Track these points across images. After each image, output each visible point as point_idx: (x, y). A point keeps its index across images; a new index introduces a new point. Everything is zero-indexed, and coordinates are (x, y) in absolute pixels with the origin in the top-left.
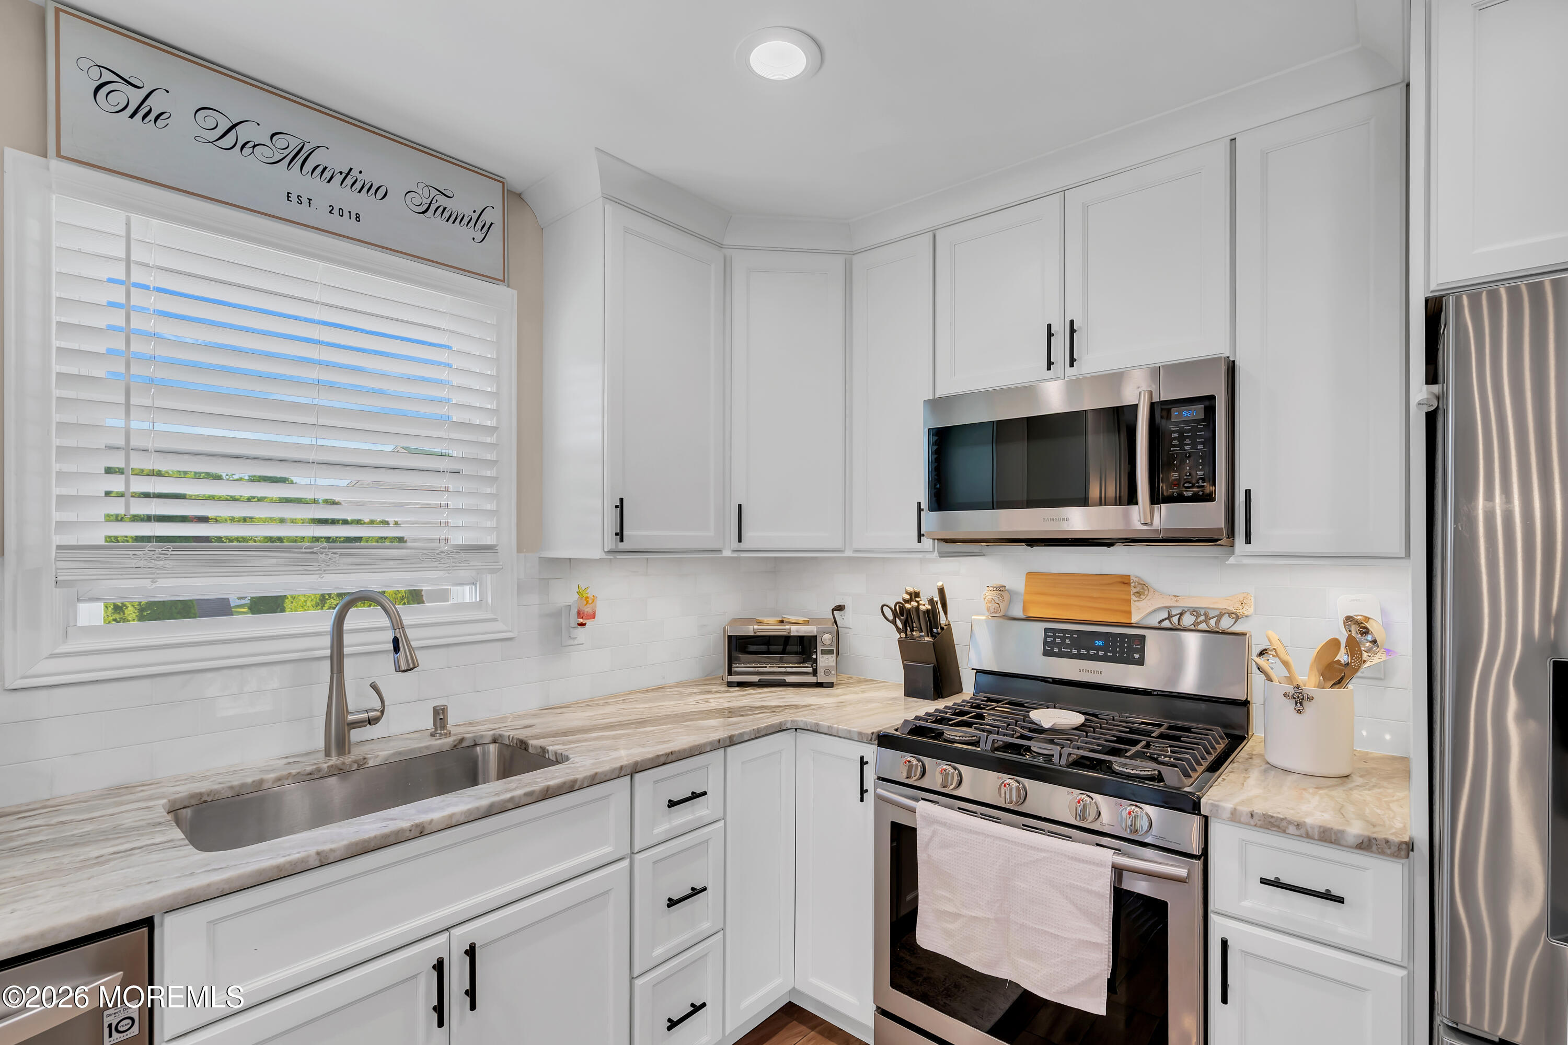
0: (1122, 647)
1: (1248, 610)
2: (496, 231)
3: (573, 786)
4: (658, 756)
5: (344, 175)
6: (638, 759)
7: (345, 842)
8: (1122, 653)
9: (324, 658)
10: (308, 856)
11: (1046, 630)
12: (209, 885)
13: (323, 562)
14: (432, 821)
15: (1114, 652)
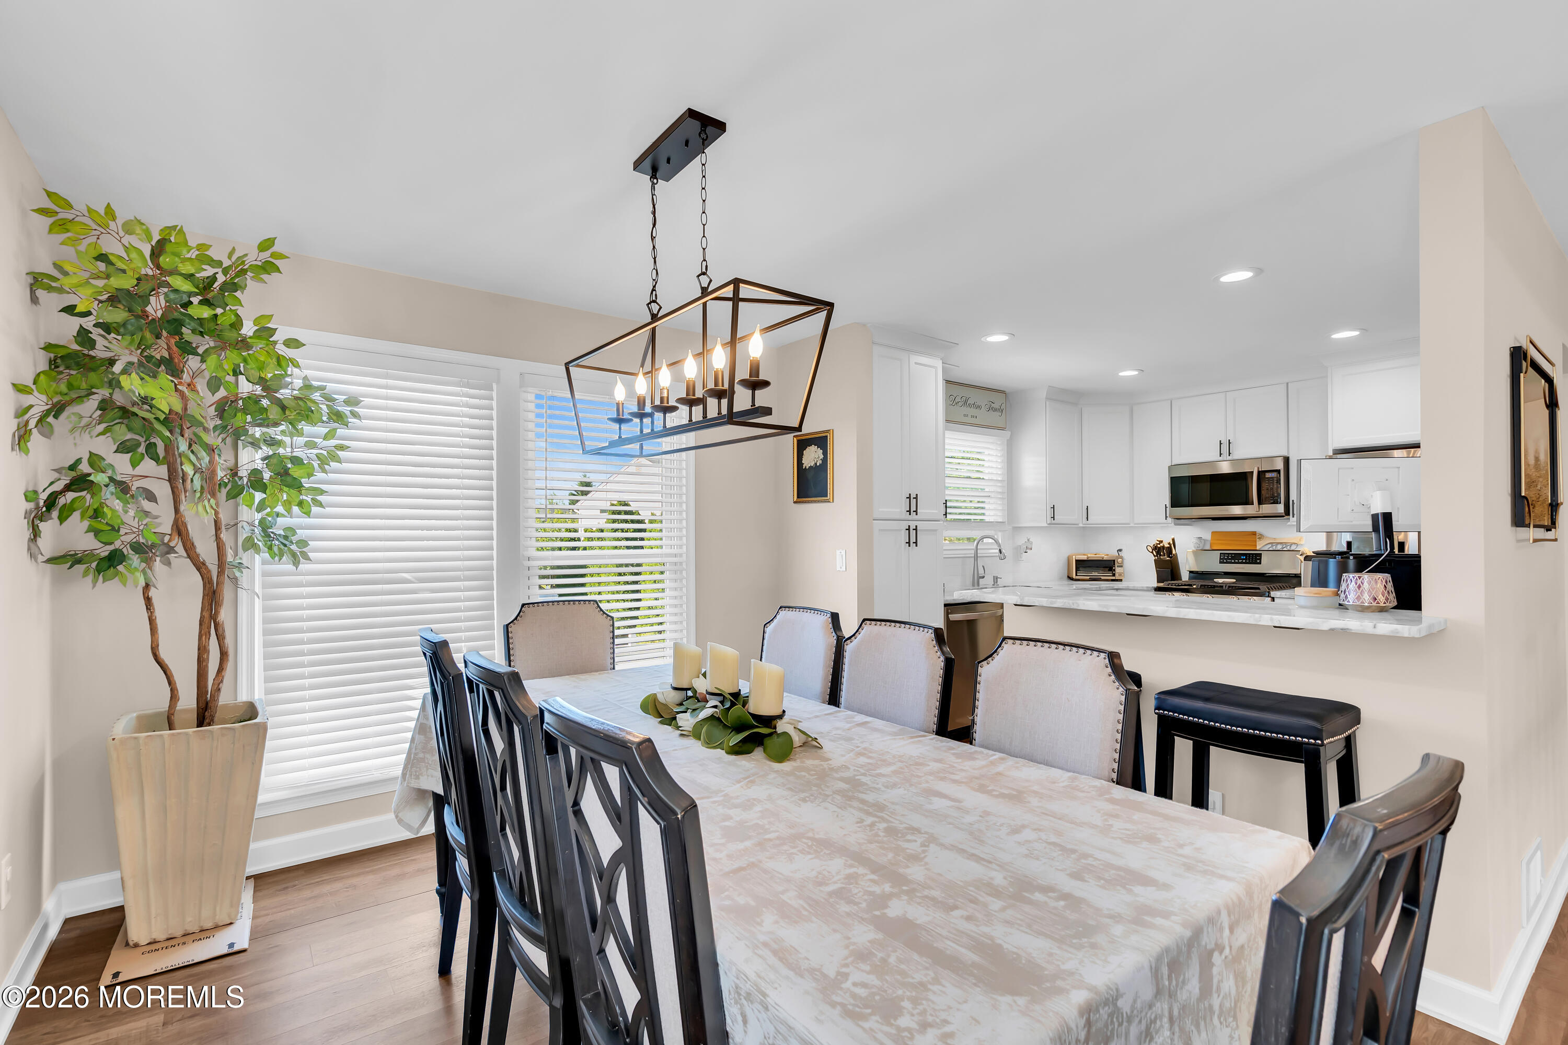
0: (1253, 558)
1: (1302, 542)
8: (1252, 560)
9: (972, 557)
11: (1221, 554)
15: (1249, 560)
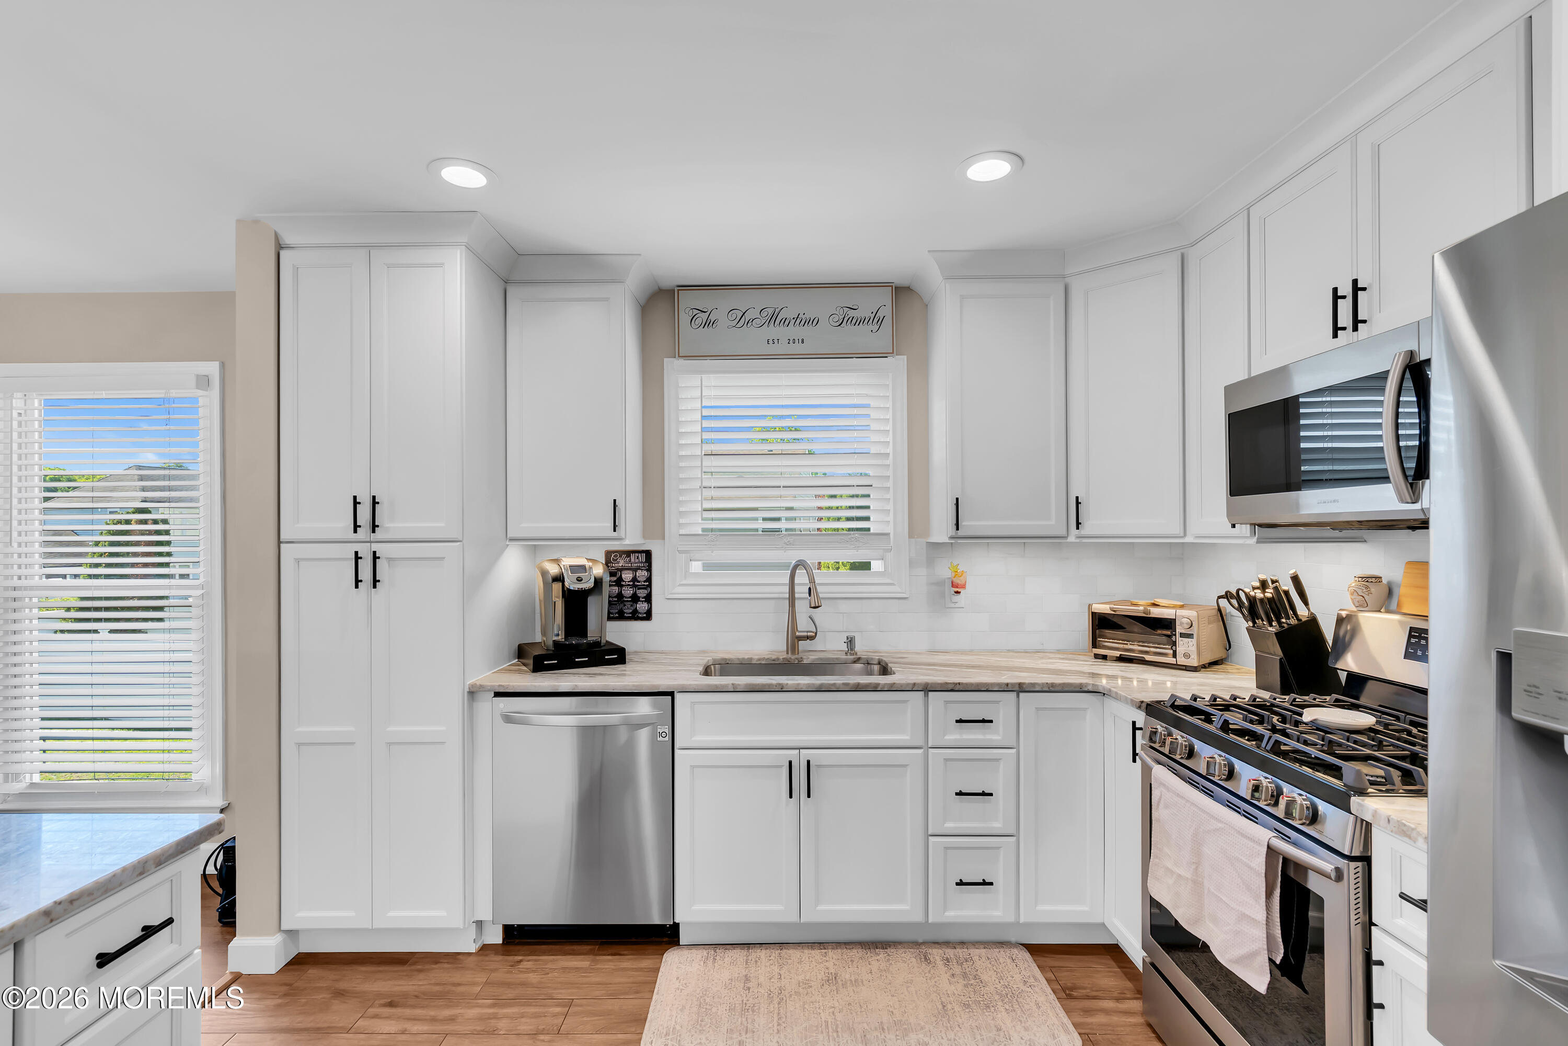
2: (887, 322)
3: (877, 687)
4: (947, 683)
5: (795, 319)
6: (929, 681)
7: (745, 683)
9: (786, 599)
10: (728, 684)
11: (1412, 629)
12: (690, 685)
13: (785, 543)
14: (787, 684)
